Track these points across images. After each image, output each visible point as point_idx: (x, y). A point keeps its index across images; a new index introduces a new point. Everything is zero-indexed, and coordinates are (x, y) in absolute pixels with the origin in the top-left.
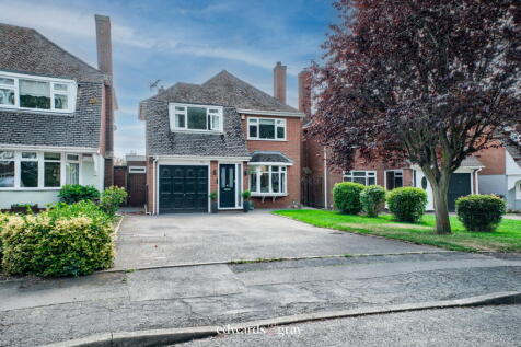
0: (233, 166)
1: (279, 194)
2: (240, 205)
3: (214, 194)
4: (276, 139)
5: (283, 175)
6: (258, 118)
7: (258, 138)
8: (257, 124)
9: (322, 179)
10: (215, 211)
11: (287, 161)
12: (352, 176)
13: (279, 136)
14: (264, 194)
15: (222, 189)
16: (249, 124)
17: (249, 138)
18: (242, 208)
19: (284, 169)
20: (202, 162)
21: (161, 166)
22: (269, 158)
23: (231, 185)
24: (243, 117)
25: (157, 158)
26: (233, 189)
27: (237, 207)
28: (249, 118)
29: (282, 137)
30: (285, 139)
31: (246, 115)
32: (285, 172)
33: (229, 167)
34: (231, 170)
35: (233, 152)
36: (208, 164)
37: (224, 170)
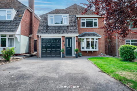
0: (71, 38)
1: (95, 50)
2: (74, 55)
3: (63, 50)
4: (93, 27)
5: (96, 42)
6: (85, 19)
7: (85, 27)
8: (85, 21)
9: (115, 44)
10: (63, 57)
11: (98, 36)
12: (130, 42)
13: (94, 26)
14: (88, 50)
15: (66, 48)
16: (81, 21)
17: (81, 27)
18: (75, 56)
19: (97, 39)
20: (58, 37)
21: (42, 39)
22: (89, 35)
23: (71, 46)
24: (79, 19)
25: (40, 35)
26: (71, 48)
27: (73, 56)
28: (81, 19)
29: (96, 26)
30: (97, 27)
31: (80, 18)
32: (97, 41)
33: (69, 39)
34: (70, 40)
35: (71, 32)
36: (61, 37)
37: (67, 40)
